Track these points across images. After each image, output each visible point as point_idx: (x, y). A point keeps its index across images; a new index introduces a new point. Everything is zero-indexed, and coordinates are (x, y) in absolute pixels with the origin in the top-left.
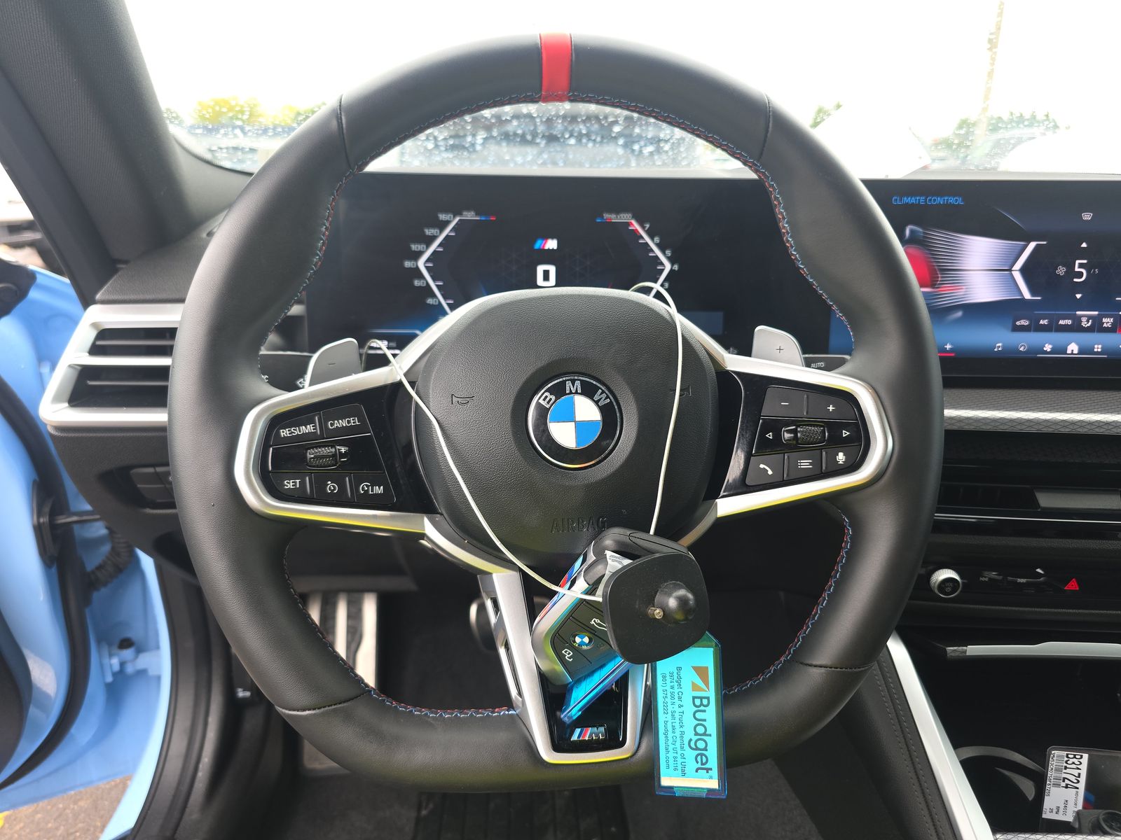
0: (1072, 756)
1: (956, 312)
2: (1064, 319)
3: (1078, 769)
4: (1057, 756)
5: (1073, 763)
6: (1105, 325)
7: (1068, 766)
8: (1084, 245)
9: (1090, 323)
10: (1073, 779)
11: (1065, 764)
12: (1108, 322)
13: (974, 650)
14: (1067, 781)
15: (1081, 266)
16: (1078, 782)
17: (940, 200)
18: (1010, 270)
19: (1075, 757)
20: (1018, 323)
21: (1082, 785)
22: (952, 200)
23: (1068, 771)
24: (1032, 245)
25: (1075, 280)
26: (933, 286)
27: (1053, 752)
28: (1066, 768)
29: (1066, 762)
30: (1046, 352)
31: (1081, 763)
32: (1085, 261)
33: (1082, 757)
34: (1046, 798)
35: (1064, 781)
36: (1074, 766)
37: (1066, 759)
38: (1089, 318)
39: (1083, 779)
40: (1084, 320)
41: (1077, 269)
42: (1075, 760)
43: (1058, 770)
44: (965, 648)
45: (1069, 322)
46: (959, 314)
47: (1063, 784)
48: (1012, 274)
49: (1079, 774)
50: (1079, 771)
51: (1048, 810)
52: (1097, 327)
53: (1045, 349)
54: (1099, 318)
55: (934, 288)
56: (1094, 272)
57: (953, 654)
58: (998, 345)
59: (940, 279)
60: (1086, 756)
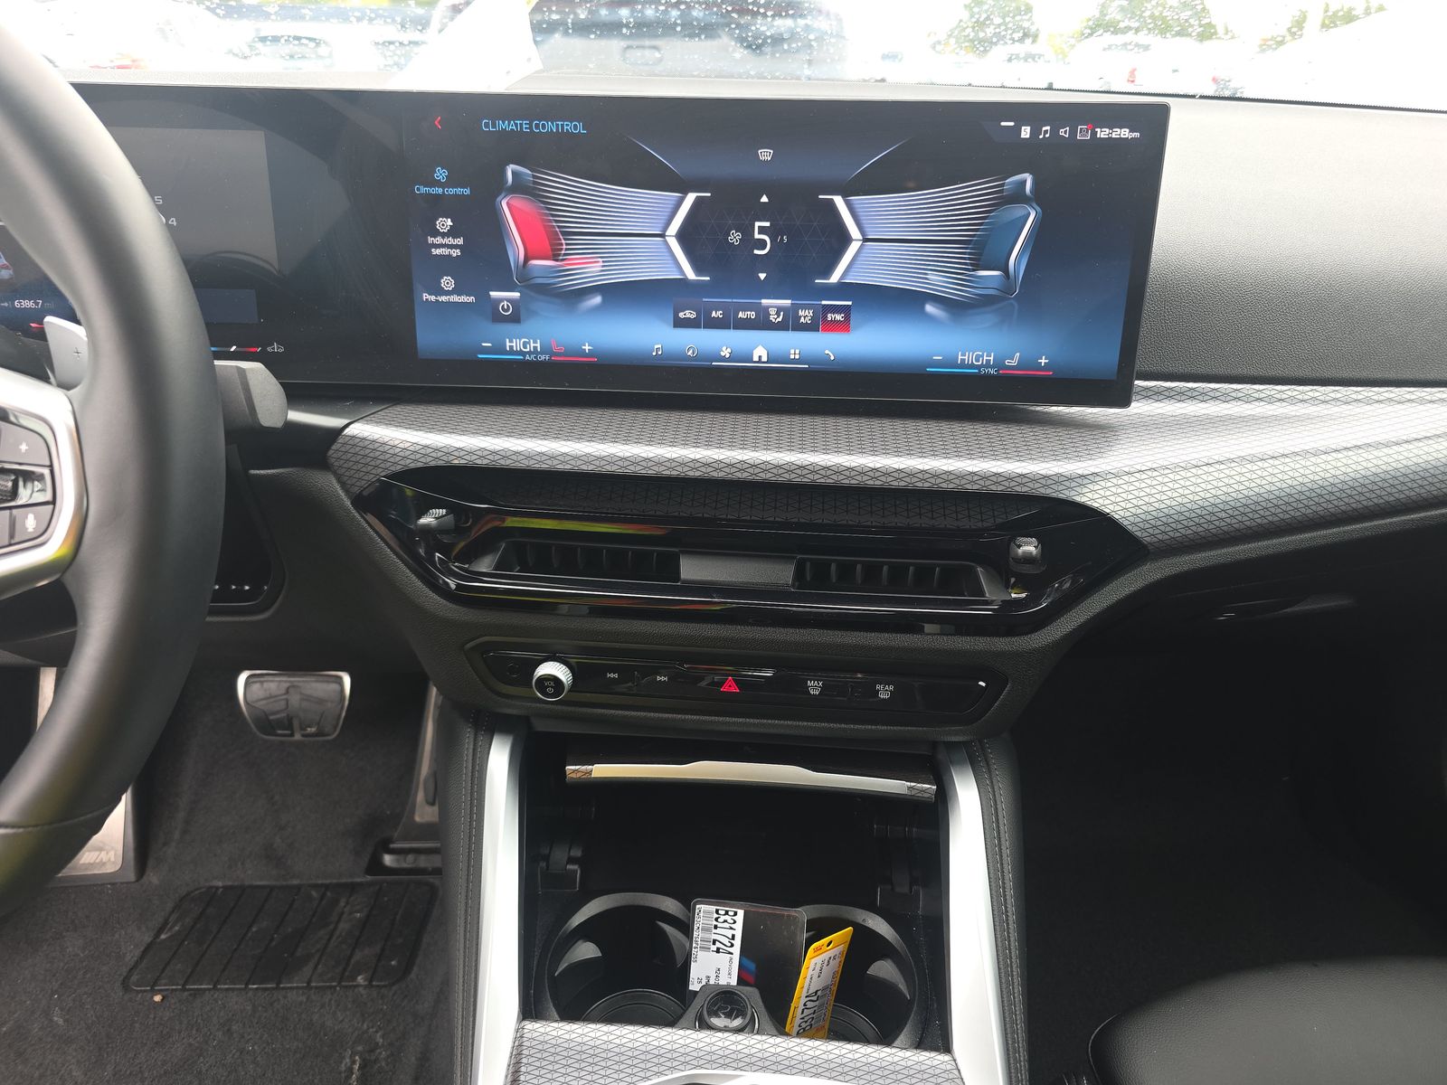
0: (723, 912)
1: (593, 298)
2: (744, 310)
3: (731, 928)
4: (705, 912)
5: (725, 921)
6: (802, 320)
7: (719, 925)
8: (764, 199)
9: (781, 317)
10: (726, 941)
11: (715, 923)
12: (805, 315)
13: (602, 771)
14: (718, 945)
15: (762, 230)
16: (732, 945)
17: (551, 126)
18: (662, 236)
19: (727, 913)
20: (681, 315)
21: (736, 950)
22: (568, 126)
23: (718, 931)
24: (691, 198)
25: (756, 252)
26: (555, 257)
27: (698, 906)
28: (716, 927)
29: (716, 920)
30: (724, 359)
31: (735, 922)
32: (768, 224)
33: (736, 914)
34: (693, 965)
35: (714, 943)
36: (726, 925)
37: (716, 916)
38: (779, 309)
39: (738, 942)
40: (773, 311)
41: (757, 236)
42: (727, 917)
43: (706, 930)
44: (590, 767)
45: (752, 315)
46: (597, 300)
47: (714, 948)
48: (666, 241)
49: (733, 936)
50: (732, 932)
51: (696, 980)
52: (790, 323)
53: (723, 354)
54: (795, 308)
55: (557, 260)
56: (782, 239)
57: (573, 775)
58: (656, 347)
59: (564, 247)
60: (741, 913)
